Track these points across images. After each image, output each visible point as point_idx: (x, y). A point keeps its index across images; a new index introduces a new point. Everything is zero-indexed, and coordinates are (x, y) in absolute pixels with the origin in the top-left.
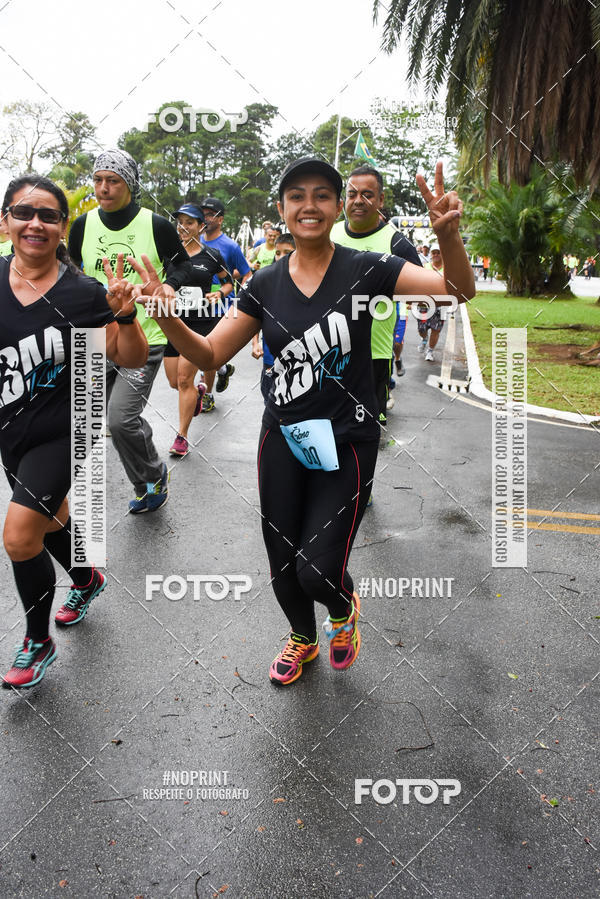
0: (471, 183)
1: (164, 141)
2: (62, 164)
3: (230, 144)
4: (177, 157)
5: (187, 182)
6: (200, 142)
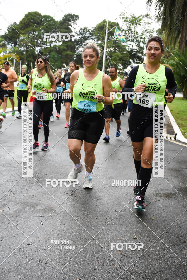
1: (29, 29)
4: (34, 37)
5: (39, 48)
6: (45, 30)
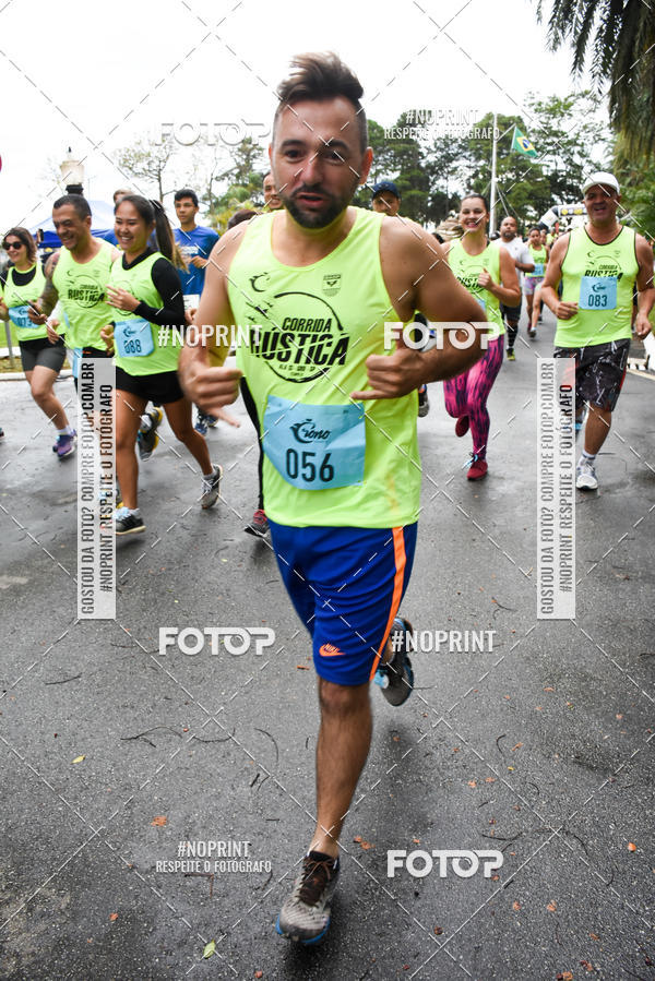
0: (628, 167)
2: (237, 185)
3: (389, 150)
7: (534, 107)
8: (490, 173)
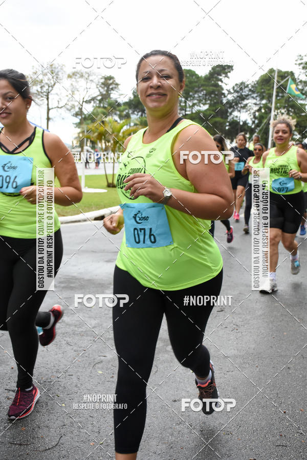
2: (99, 107)
3: (202, 91)
7: (302, 66)
8: (270, 110)
